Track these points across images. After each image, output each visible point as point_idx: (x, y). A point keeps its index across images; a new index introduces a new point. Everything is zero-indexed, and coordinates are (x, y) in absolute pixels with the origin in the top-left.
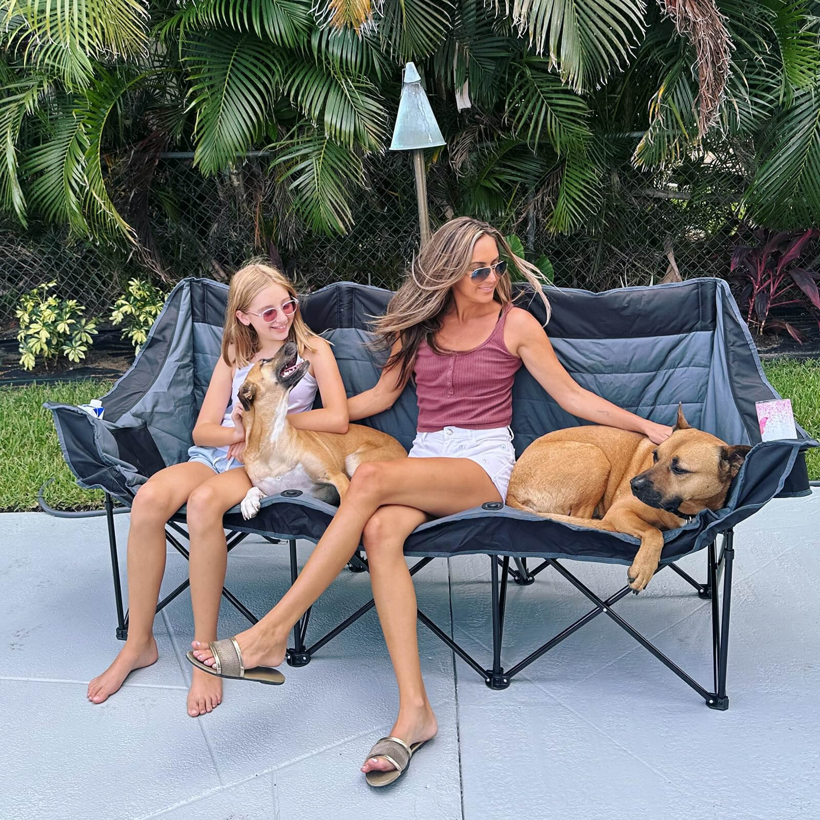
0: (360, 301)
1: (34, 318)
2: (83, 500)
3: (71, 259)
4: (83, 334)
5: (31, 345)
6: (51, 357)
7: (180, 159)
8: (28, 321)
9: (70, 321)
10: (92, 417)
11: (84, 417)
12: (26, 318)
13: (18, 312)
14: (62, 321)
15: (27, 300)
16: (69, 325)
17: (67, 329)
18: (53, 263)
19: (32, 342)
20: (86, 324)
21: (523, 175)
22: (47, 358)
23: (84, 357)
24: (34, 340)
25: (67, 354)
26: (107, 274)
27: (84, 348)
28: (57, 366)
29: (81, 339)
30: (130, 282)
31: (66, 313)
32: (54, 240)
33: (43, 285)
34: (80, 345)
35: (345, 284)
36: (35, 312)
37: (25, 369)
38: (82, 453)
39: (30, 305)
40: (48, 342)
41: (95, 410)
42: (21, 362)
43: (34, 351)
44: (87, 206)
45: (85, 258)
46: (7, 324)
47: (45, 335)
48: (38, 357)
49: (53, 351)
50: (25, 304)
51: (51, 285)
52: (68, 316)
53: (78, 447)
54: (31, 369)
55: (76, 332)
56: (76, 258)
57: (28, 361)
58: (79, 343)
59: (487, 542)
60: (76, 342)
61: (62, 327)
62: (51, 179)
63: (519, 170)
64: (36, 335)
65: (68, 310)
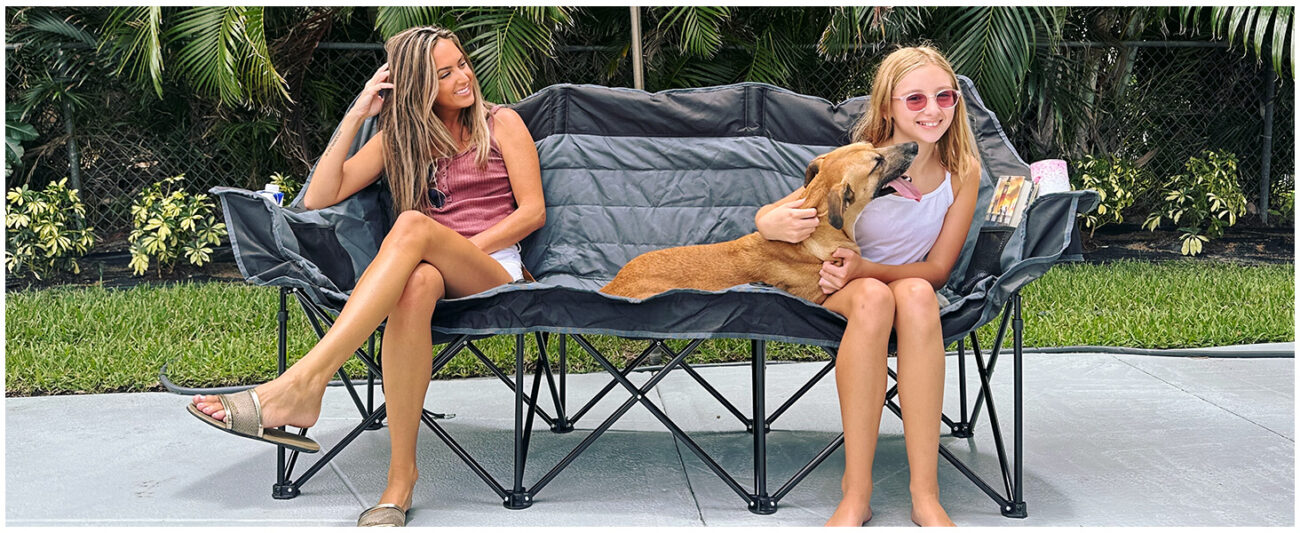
0: (575, 103)
1: (153, 214)
2: (216, 376)
3: (200, 160)
4: (210, 234)
5: (145, 244)
6: (167, 262)
7: (341, 50)
8: (145, 217)
9: (196, 217)
10: (270, 203)
11: (261, 201)
12: (144, 214)
13: (134, 207)
14: (188, 216)
15: (147, 194)
16: (195, 221)
17: (193, 225)
18: (178, 164)
19: (147, 241)
20: (214, 223)
21: (713, 76)
22: (163, 263)
23: (208, 260)
24: (150, 239)
25: (189, 256)
26: (240, 179)
27: (210, 251)
28: (172, 274)
29: (206, 239)
30: (272, 177)
31: (194, 208)
32: (182, 137)
33: (168, 179)
34: (204, 247)
35: (557, 86)
36: (156, 208)
37: (135, 273)
38: (257, 246)
39: (149, 200)
40: (167, 242)
41: (275, 197)
42: (130, 266)
43: (149, 250)
44: (244, 66)
45: (216, 159)
46: (111, 235)
47: (165, 231)
48: (153, 258)
49: (170, 254)
50: (144, 199)
51: (177, 179)
52: (195, 211)
53: (250, 237)
54: (142, 273)
55: (201, 232)
56: (206, 159)
57: (140, 263)
58: (204, 244)
59: (755, 323)
60: (201, 243)
61: (187, 223)
62: (202, 46)
63: (710, 73)
64: (154, 234)
65: (195, 205)
